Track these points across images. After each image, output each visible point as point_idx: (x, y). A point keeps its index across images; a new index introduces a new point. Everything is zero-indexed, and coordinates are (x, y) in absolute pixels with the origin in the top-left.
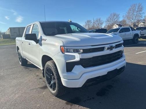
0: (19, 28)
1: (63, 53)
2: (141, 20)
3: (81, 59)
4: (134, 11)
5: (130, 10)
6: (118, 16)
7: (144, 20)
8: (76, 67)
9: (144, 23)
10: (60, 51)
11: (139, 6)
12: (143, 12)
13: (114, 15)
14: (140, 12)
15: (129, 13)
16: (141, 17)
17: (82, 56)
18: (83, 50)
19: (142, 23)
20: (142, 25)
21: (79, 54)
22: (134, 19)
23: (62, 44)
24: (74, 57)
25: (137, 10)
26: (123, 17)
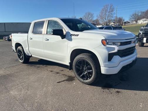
0: (5, 23)
1: (104, 45)
2: (111, 20)
3: (119, 51)
4: (106, 11)
5: (103, 10)
6: (92, 15)
7: (114, 20)
8: (115, 57)
9: (114, 22)
10: (102, 44)
11: (111, 7)
12: (114, 13)
13: (89, 14)
14: (112, 13)
15: (102, 13)
16: (112, 17)
17: (119, 48)
18: (121, 43)
19: (113, 23)
20: (112, 25)
21: (117, 46)
22: (106, 19)
23: (104, 38)
24: (114, 49)
25: (109, 10)
26: (97, 16)
